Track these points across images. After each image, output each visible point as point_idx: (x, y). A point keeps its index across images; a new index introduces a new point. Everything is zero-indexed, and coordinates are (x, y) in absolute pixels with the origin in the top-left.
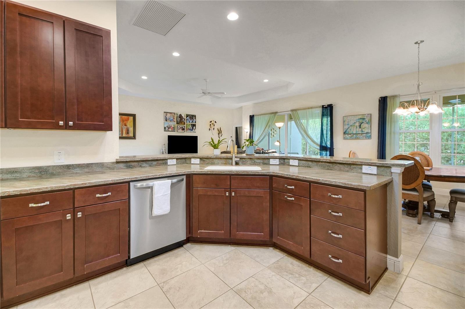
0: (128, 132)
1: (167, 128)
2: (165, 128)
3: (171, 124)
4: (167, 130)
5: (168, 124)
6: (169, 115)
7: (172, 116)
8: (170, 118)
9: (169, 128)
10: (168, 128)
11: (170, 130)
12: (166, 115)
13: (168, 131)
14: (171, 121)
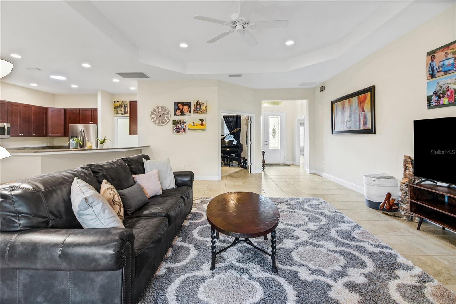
0: (365, 123)
1: (434, 98)
2: (429, 99)
3: (449, 81)
4: (434, 104)
5: (438, 83)
6: (440, 56)
7: (450, 56)
8: (443, 65)
9: (440, 98)
10: (436, 98)
11: (445, 101)
12: (433, 58)
13: (439, 105)
14: (446, 72)
